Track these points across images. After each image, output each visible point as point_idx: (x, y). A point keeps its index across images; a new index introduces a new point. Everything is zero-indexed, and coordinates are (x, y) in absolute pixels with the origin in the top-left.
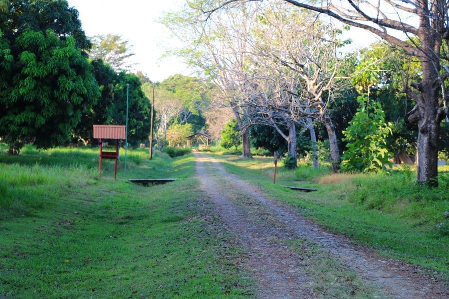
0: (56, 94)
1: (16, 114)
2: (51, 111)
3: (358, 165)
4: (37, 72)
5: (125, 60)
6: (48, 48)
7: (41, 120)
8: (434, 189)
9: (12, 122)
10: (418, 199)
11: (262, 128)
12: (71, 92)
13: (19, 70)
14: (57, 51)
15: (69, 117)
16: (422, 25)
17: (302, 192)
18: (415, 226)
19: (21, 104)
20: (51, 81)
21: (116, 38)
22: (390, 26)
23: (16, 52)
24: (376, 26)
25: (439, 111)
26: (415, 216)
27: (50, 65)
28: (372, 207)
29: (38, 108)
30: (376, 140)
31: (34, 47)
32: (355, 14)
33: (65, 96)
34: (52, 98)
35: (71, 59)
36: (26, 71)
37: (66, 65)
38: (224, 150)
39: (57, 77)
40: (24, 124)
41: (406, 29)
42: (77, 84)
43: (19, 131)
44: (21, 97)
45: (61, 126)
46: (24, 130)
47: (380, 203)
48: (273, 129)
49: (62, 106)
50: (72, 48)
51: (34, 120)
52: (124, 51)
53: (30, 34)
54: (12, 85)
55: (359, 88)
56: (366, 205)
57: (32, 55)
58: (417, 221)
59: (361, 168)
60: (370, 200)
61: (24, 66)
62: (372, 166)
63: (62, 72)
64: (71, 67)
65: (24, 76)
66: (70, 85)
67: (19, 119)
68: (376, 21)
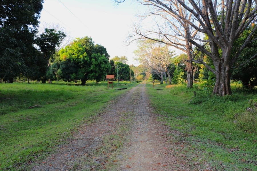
0: (100, 68)
1: (91, 74)
2: (99, 72)
3: (176, 82)
4: (95, 63)
5: (127, 61)
6: (98, 58)
7: (97, 75)
8: (192, 89)
9: (90, 76)
10: (187, 92)
11: (155, 75)
12: (104, 68)
13: (91, 63)
14: (100, 58)
15: (104, 74)
16: (187, 44)
17: (160, 90)
18: (184, 100)
19: (92, 71)
20: (99, 65)
21: (125, 57)
22: (178, 44)
23: (90, 59)
24: (175, 45)
25: (193, 67)
26: (185, 97)
27: (98, 61)
28: (175, 94)
29: (96, 72)
30: (180, 76)
31: (95, 58)
32: (169, 42)
33: (102, 69)
34: (99, 70)
35: (103, 60)
36: (93, 63)
37: (102, 61)
38: (150, 81)
39: (100, 64)
40: (93, 76)
41: (183, 45)
42: (105, 66)
43: (92, 77)
44: (92, 70)
45: (102, 76)
46: (93, 77)
47: (177, 93)
48: (158, 75)
49: (102, 71)
50: (103, 57)
51: (95, 75)
52: (126, 59)
53: (94, 54)
54: (90, 67)
55: (175, 64)
56: (173, 94)
57: (94, 59)
58: (185, 99)
59: (177, 83)
60: (174, 92)
61: (92, 62)
62: (179, 83)
63: (101, 63)
64: (104, 62)
65: (92, 64)
66: (103, 66)
67: (91, 75)
68: (174, 43)
